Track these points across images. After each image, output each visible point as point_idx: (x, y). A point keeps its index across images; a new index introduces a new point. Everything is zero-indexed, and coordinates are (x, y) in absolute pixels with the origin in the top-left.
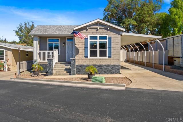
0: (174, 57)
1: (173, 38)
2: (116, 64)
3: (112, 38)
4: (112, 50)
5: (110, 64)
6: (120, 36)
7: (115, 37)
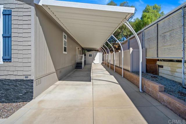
0: (158, 60)
1: (156, 25)
2: (23, 78)
3: (13, 14)
4: (13, 43)
5: (8, 78)
6: (33, 8)
7: (20, 10)
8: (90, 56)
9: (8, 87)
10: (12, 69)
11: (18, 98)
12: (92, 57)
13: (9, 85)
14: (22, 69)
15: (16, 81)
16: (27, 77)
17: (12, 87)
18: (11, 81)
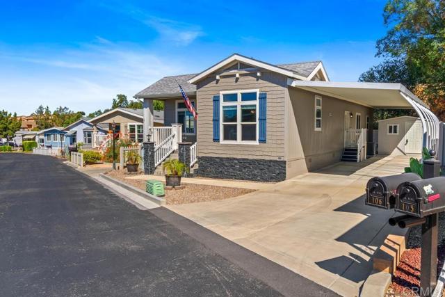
2: (277, 159)
3: (268, 96)
4: (268, 125)
5: (263, 158)
6: (286, 89)
7: (275, 92)
8: (390, 131)
9: (262, 167)
10: (267, 150)
11: (272, 178)
12: (398, 134)
13: (263, 165)
14: (275, 150)
15: (271, 161)
16: (280, 158)
17: (266, 166)
18: (266, 161)
